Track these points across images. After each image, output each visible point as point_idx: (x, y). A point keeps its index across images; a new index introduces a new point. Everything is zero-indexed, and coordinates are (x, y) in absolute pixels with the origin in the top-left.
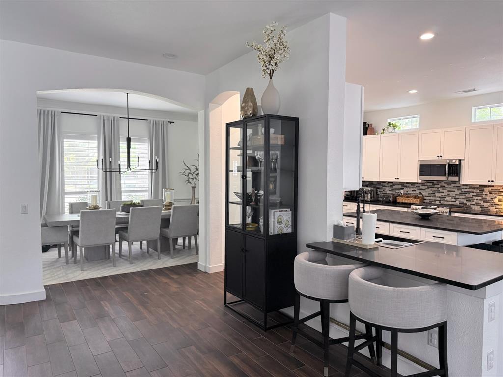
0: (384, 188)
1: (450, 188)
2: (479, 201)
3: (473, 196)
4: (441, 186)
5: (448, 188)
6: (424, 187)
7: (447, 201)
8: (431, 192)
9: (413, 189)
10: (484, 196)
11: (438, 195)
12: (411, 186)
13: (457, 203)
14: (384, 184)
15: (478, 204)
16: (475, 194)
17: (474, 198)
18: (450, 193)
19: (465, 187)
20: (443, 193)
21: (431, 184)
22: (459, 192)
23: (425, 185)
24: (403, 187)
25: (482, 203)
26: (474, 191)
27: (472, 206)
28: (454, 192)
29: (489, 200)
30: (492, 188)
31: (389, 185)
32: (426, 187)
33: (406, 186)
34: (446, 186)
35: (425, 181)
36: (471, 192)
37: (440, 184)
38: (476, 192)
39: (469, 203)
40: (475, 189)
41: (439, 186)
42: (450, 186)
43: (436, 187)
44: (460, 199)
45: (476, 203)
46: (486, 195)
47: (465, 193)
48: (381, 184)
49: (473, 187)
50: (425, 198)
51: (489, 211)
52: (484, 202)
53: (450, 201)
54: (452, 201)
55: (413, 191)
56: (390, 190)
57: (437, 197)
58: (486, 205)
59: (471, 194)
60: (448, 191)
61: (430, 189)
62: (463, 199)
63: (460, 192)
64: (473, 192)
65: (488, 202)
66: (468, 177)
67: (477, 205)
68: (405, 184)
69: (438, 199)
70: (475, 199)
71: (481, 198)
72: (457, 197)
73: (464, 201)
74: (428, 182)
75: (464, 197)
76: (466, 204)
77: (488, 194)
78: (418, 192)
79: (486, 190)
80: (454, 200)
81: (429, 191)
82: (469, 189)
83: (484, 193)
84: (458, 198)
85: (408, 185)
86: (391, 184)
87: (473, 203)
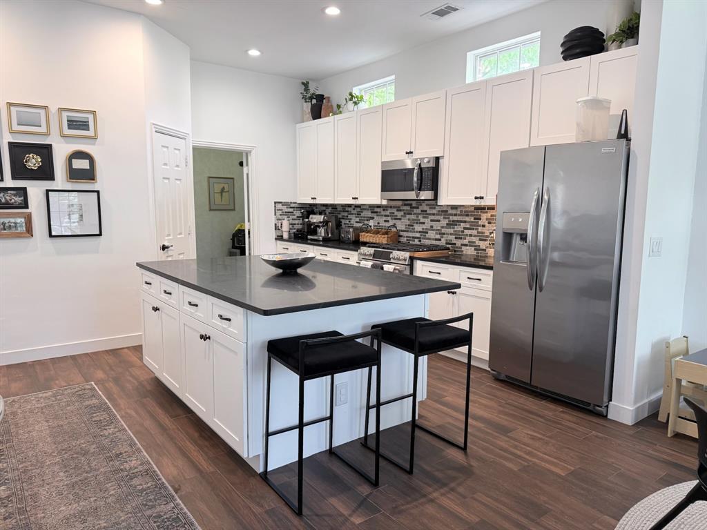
0: (350, 217)
1: (434, 215)
2: (473, 239)
3: (465, 228)
4: (422, 211)
5: (430, 214)
6: (399, 214)
7: (429, 239)
8: (408, 223)
9: (385, 218)
10: (480, 229)
11: (418, 228)
12: (383, 213)
13: (443, 242)
14: (349, 209)
15: (471, 244)
16: (468, 226)
17: (467, 232)
18: (433, 223)
19: (454, 212)
20: (424, 223)
21: (408, 208)
22: (444, 222)
23: (401, 211)
24: (373, 215)
25: (478, 242)
26: (467, 219)
27: (464, 248)
28: (439, 221)
29: (487, 237)
30: (492, 212)
31: (355, 212)
32: (402, 213)
33: (377, 212)
34: (428, 212)
35: (400, 203)
36: (461, 222)
37: (421, 208)
38: (469, 222)
39: (459, 243)
40: (467, 215)
41: (419, 211)
42: (434, 211)
43: (415, 214)
44: (448, 234)
45: (469, 242)
46: (484, 226)
47: (454, 223)
48: (347, 209)
49: (465, 211)
50: (402, 233)
51: (487, 257)
52: (480, 240)
53: (433, 239)
54: (436, 240)
55: (385, 221)
56: (358, 220)
57: (417, 232)
58: (483, 245)
59: (463, 225)
60: (432, 221)
61: (408, 216)
62: (451, 234)
63: (447, 221)
64: (465, 222)
65: (485, 240)
66: (452, 193)
67: (470, 246)
68: (376, 210)
69: (418, 235)
70: (467, 235)
71: (475, 232)
72: (443, 230)
73: (452, 238)
74: (405, 205)
75: (451, 231)
76: (455, 244)
77: (486, 224)
78: (391, 223)
79: (484, 216)
80: (438, 236)
81: (406, 221)
82: (459, 215)
83: (480, 223)
84: (444, 234)
85: (378, 210)
86: (359, 209)
87: (465, 242)
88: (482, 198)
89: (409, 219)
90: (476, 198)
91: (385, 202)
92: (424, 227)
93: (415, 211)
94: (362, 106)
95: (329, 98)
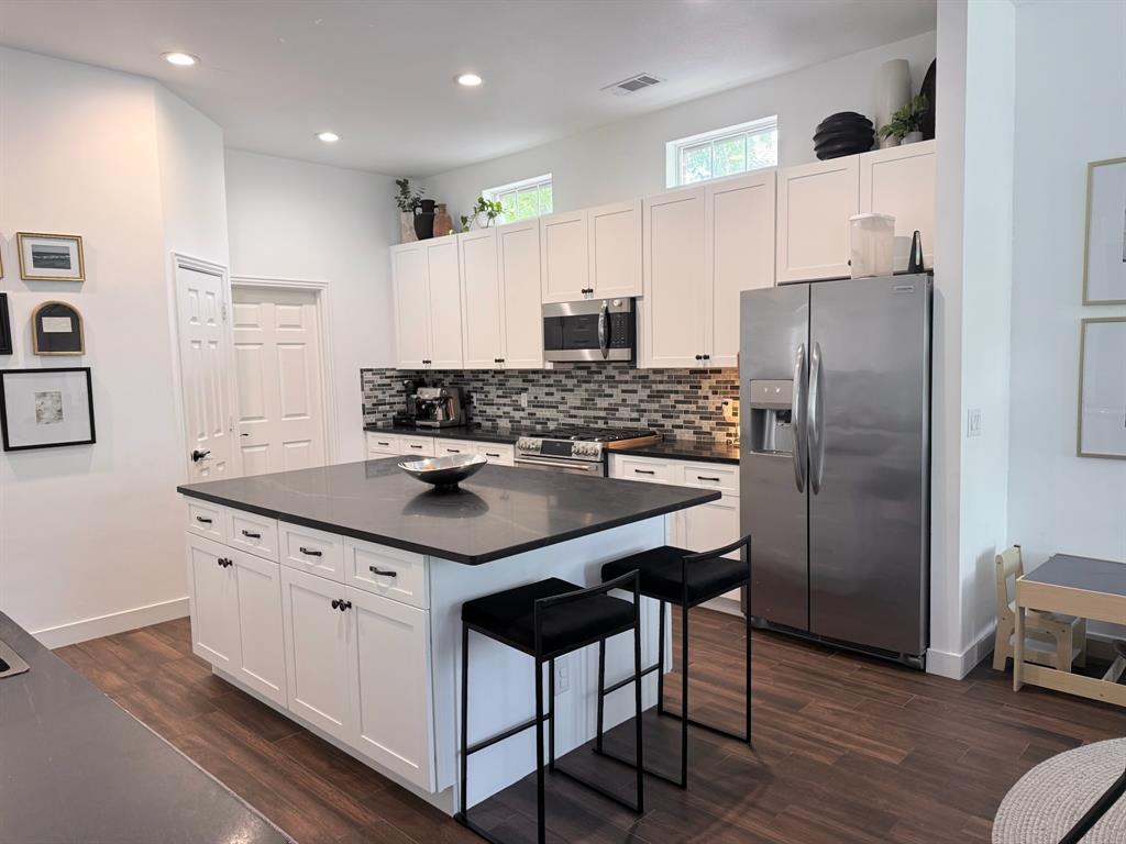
0: (486, 388)
1: (626, 382)
2: (691, 417)
3: (676, 402)
4: (607, 377)
5: (621, 382)
6: (570, 383)
7: (621, 419)
8: (585, 395)
9: (547, 390)
10: (701, 402)
11: (602, 403)
12: (543, 381)
13: (643, 423)
14: (485, 376)
15: (688, 425)
16: (681, 398)
17: (679, 406)
18: (626, 396)
19: (658, 378)
20: (611, 396)
21: (584, 373)
22: (644, 394)
23: (572, 377)
24: (525, 385)
25: (698, 422)
26: (679, 388)
27: (677, 431)
28: (635, 392)
29: (712, 413)
30: (720, 377)
31: (495, 381)
32: (575, 381)
33: (532, 381)
34: (617, 379)
35: (572, 366)
36: (671, 392)
37: (605, 372)
38: (682, 392)
39: (668, 423)
40: (680, 382)
41: (602, 377)
42: (627, 377)
43: (595, 382)
44: (650, 411)
45: (685, 422)
46: (706, 398)
47: (660, 395)
48: (481, 376)
49: (675, 376)
51: (713, 444)
52: (701, 418)
53: (627, 420)
54: (632, 420)
55: (547, 394)
56: (500, 393)
57: (600, 409)
58: (706, 425)
59: (673, 397)
60: (624, 391)
61: (585, 386)
62: (656, 411)
63: (648, 392)
64: (676, 392)
65: (710, 419)
66: (659, 350)
67: (687, 428)
68: (531, 376)
69: (602, 414)
70: (681, 412)
71: (693, 407)
72: (643, 406)
73: (657, 416)
74: (579, 368)
75: (656, 406)
76: (663, 426)
77: (710, 394)
78: (557, 397)
79: (706, 384)
80: (635, 415)
81: (581, 393)
82: (667, 382)
83: (700, 393)
84: (645, 411)
85: (535, 377)
86: (501, 377)
87: (679, 422)
88: (706, 357)
89: (587, 390)
90: (698, 358)
91: (549, 366)
92: (612, 401)
93: (596, 377)
94: (501, 219)
95: (444, 206)
